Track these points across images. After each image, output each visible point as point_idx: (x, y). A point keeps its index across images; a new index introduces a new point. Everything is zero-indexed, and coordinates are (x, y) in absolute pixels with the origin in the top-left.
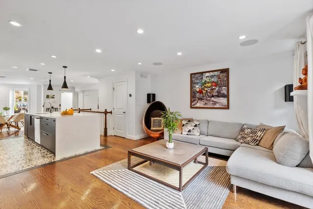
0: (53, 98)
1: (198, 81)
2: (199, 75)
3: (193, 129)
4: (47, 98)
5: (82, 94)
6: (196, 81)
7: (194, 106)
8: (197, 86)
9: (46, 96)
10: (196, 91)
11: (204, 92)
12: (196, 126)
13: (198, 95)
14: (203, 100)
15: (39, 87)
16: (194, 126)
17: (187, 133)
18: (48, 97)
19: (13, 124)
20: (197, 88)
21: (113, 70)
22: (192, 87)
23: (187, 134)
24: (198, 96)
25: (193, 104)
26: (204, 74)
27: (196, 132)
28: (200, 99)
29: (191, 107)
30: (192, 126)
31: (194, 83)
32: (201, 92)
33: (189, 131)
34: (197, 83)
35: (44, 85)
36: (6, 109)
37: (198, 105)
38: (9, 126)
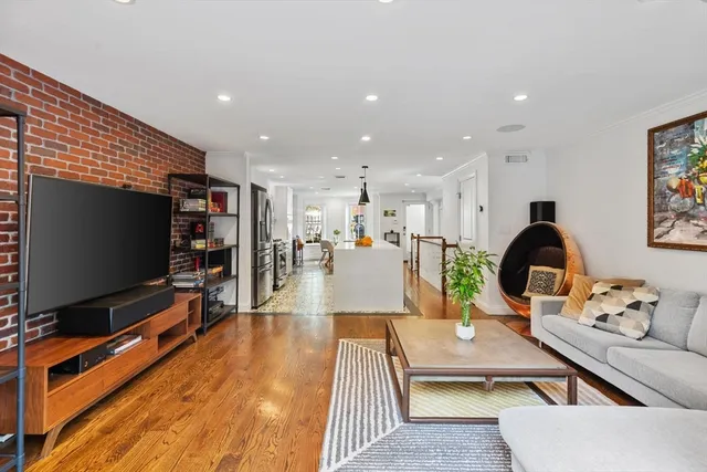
0: (393, 215)
1: (675, 152)
2: (681, 128)
3: (621, 314)
6: (666, 154)
7: (662, 240)
8: (672, 171)
10: (670, 188)
11: (698, 188)
12: (636, 306)
13: (675, 201)
14: (693, 217)
16: (629, 306)
17: (594, 322)
20: (673, 175)
22: (652, 176)
23: (594, 326)
24: (675, 206)
25: (657, 231)
26: (697, 124)
27: (631, 327)
28: (684, 215)
29: (651, 244)
30: (620, 303)
31: (663, 160)
32: (685, 190)
33: (604, 318)
34: (674, 159)
37: (675, 236)
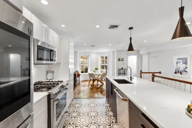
0: (122, 60)
4: (119, 61)
5: (147, 56)
9: (118, 59)
15: (114, 52)
18: (119, 60)
35: (116, 51)
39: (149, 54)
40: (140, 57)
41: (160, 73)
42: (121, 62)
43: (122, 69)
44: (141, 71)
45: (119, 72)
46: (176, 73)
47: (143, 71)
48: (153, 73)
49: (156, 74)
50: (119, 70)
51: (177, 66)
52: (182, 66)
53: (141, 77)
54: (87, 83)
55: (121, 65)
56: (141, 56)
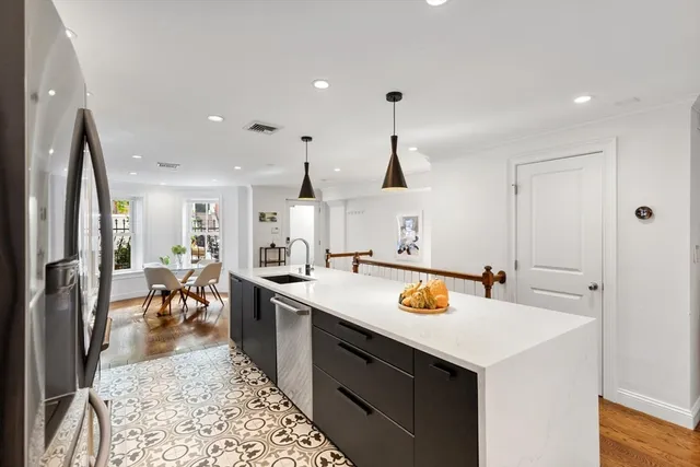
0: (273, 219)
4: (261, 220)
9: (258, 215)
15: (243, 191)
18: (262, 217)
19: (193, 290)
21: (582, 100)
36: (178, 251)
38: (184, 294)
39: (346, 202)
40: (324, 212)
41: (370, 254)
42: (269, 225)
43: (273, 246)
44: (327, 251)
45: (263, 259)
46: (400, 252)
47: (332, 252)
48: (357, 254)
49: (362, 258)
50: (263, 251)
51: (403, 234)
52: (410, 235)
53: (328, 266)
54: (136, 310)
55: (269, 235)
56: (327, 207)
